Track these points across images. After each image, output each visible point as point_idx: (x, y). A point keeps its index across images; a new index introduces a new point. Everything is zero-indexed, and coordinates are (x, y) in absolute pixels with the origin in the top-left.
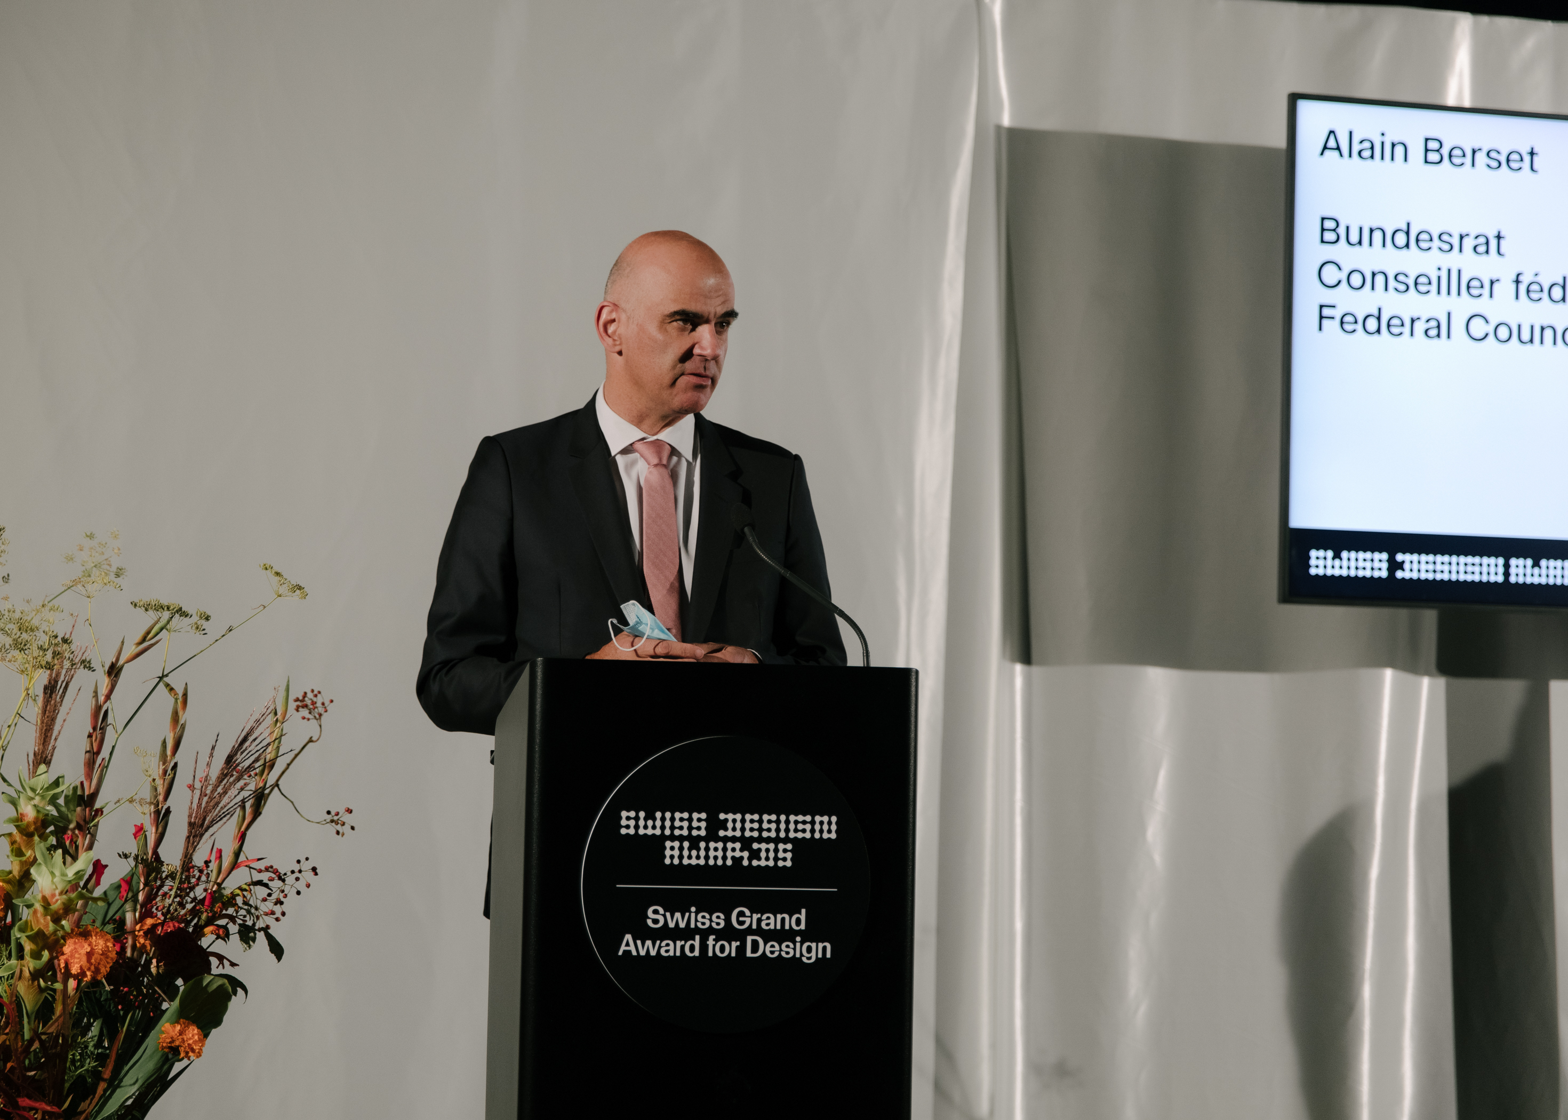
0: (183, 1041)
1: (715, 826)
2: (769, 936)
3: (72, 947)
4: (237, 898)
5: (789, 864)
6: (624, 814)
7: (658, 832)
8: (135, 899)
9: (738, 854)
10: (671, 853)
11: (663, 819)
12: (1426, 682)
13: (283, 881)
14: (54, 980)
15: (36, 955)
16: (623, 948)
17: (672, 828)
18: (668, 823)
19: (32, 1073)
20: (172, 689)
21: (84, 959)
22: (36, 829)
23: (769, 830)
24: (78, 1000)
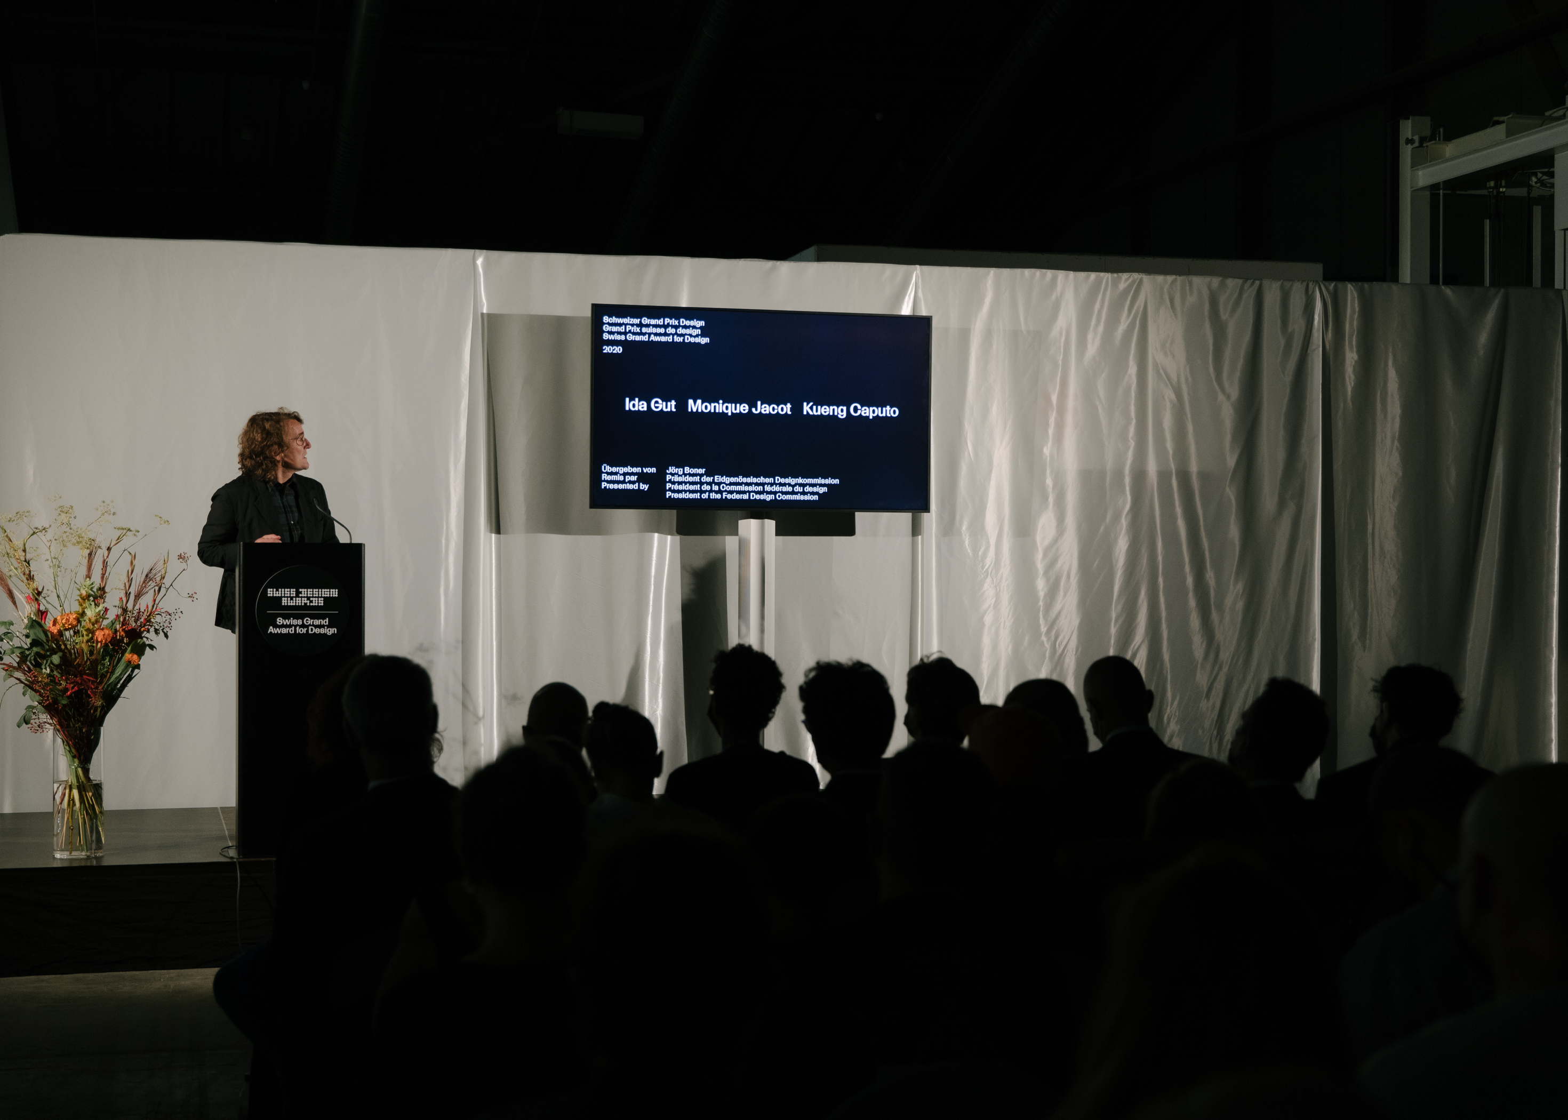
0: (133, 660)
1: (298, 593)
2: (316, 627)
3: (99, 633)
4: (152, 619)
5: (322, 604)
6: (269, 590)
7: (280, 595)
8: (119, 621)
9: (306, 602)
10: (284, 602)
11: (281, 591)
12: (669, 537)
13: (170, 615)
14: (93, 642)
15: (87, 635)
16: (270, 630)
17: (284, 594)
18: (283, 593)
19: (88, 671)
20: (130, 554)
21: (102, 636)
22: (86, 598)
23: (316, 594)
24: (102, 650)
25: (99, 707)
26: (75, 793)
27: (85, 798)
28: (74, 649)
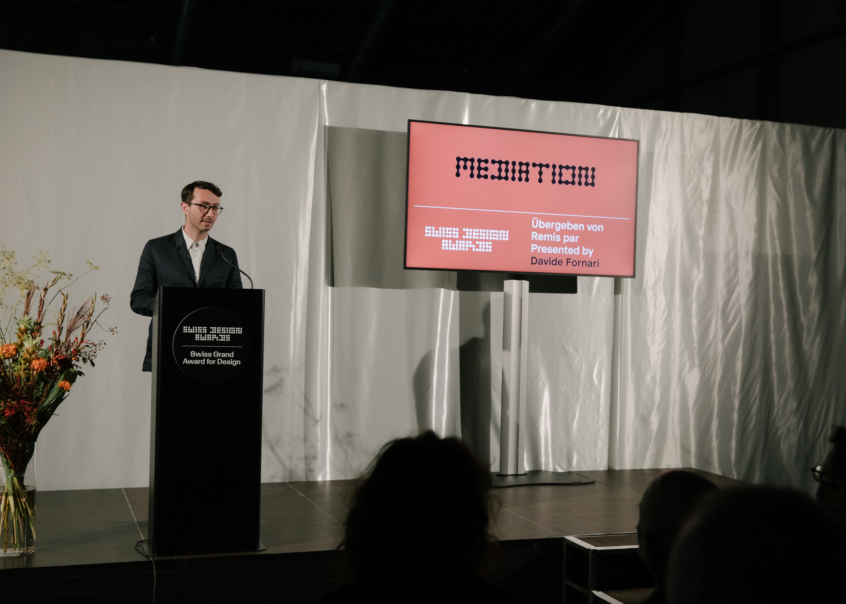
0: (65, 386)
1: (209, 330)
2: (223, 359)
3: (35, 362)
4: (81, 350)
5: (229, 340)
6: (184, 327)
7: (193, 332)
8: (53, 351)
9: (215, 338)
10: (197, 338)
11: (195, 329)
12: (453, 292)
13: (96, 346)
14: (30, 371)
15: (25, 364)
16: (184, 362)
17: (197, 331)
18: (196, 330)
19: (24, 395)
20: (63, 294)
21: (38, 365)
22: (25, 331)
23: (224, 331)
24: (37, 377)
25: (34, 426)
26: (11, 499)
27: (19, 504)
28: (12, 376)
